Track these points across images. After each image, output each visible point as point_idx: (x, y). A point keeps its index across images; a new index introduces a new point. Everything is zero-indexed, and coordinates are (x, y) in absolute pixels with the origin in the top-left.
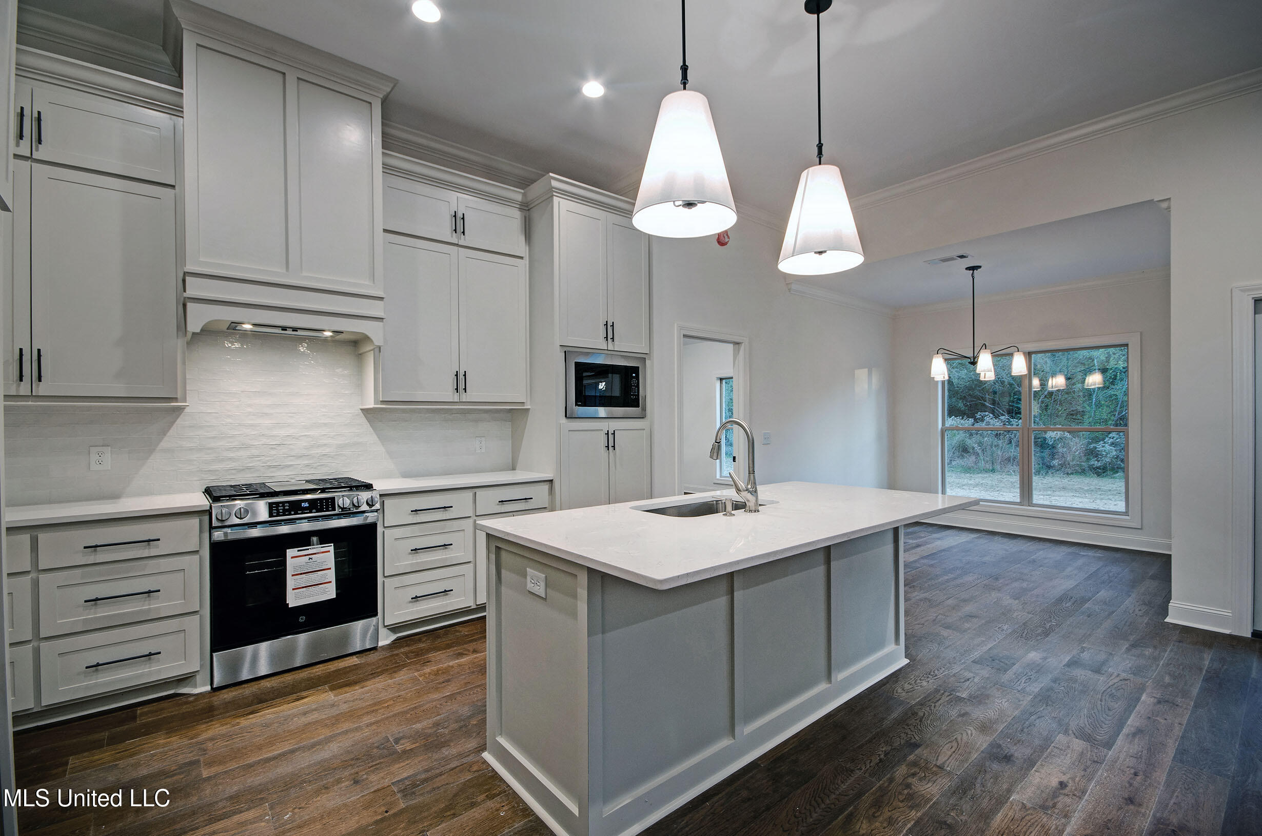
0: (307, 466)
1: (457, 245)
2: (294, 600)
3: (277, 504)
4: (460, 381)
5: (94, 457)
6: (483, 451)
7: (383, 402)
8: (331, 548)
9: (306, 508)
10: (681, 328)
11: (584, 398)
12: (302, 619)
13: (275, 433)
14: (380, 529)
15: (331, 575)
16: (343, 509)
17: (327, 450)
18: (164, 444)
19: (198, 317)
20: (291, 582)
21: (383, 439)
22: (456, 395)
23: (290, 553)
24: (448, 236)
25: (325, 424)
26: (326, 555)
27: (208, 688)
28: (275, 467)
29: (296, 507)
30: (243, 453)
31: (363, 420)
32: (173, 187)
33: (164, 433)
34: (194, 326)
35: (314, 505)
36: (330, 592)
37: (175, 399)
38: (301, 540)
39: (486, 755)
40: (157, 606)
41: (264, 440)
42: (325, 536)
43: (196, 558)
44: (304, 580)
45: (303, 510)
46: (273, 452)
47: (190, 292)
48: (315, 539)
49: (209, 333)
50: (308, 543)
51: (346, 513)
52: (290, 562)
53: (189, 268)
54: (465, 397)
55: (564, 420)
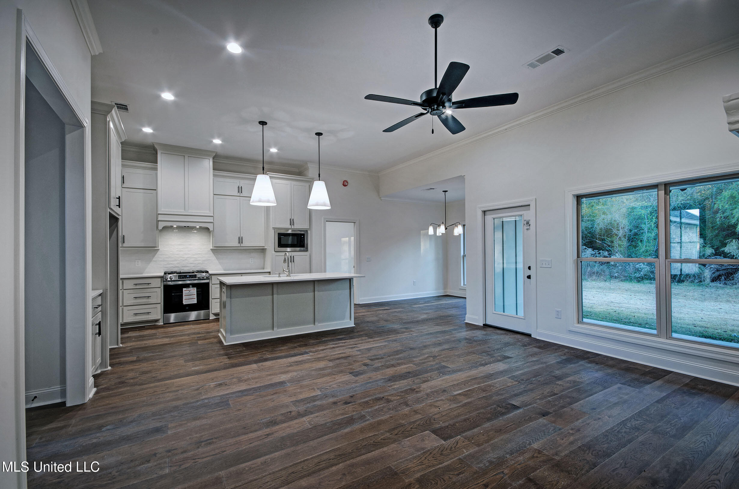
0: (194, 266)
1: (240, 196)
2: (185, 302)
3: (181, 275)
4: (240, 240)
5: (136, 263)
6: (253, 262)
7: (215, 247)
8: (195, 289)
9: (188, 277)
10: (325, 219)
11: (281, 245)
12: (187, 308)
13: (184, 256)
14: (210, 285)
15: (195, 296)
16: (199, 278)
17: (200, 262)
18: (154, 259)
19: (161, 225)
20: (184, 298)
21: (217, 258)
22: (239, 244)
23: (184, 289)
24: (236, 193)
25: (199, 254)
26: (194, 291)
27: (163, 324)
28: (184, 266)
29: (185, 277)
30: (175, 262)
31: (211, 252)
32: (156, 190)
33: (154, 256)
34: (160, 228)
35: (191, 276)
36: (195, 301)
37: (156, 247)
38: (187, 286)
39: (219, 334)
40: (151, 301)
41: (181, 259)
42: (194, 285)
43: (160, 289)
44: (188, 297)
45: (187, 278)
46: (184, 262)
47: (159, 219)
48: (191, 286)
49: (165, 228)
50: (189, 287)
51: (199, 279)
52: (184, 292)
53: (159, 212)
54: (242, 245)
55: (274, 252)
